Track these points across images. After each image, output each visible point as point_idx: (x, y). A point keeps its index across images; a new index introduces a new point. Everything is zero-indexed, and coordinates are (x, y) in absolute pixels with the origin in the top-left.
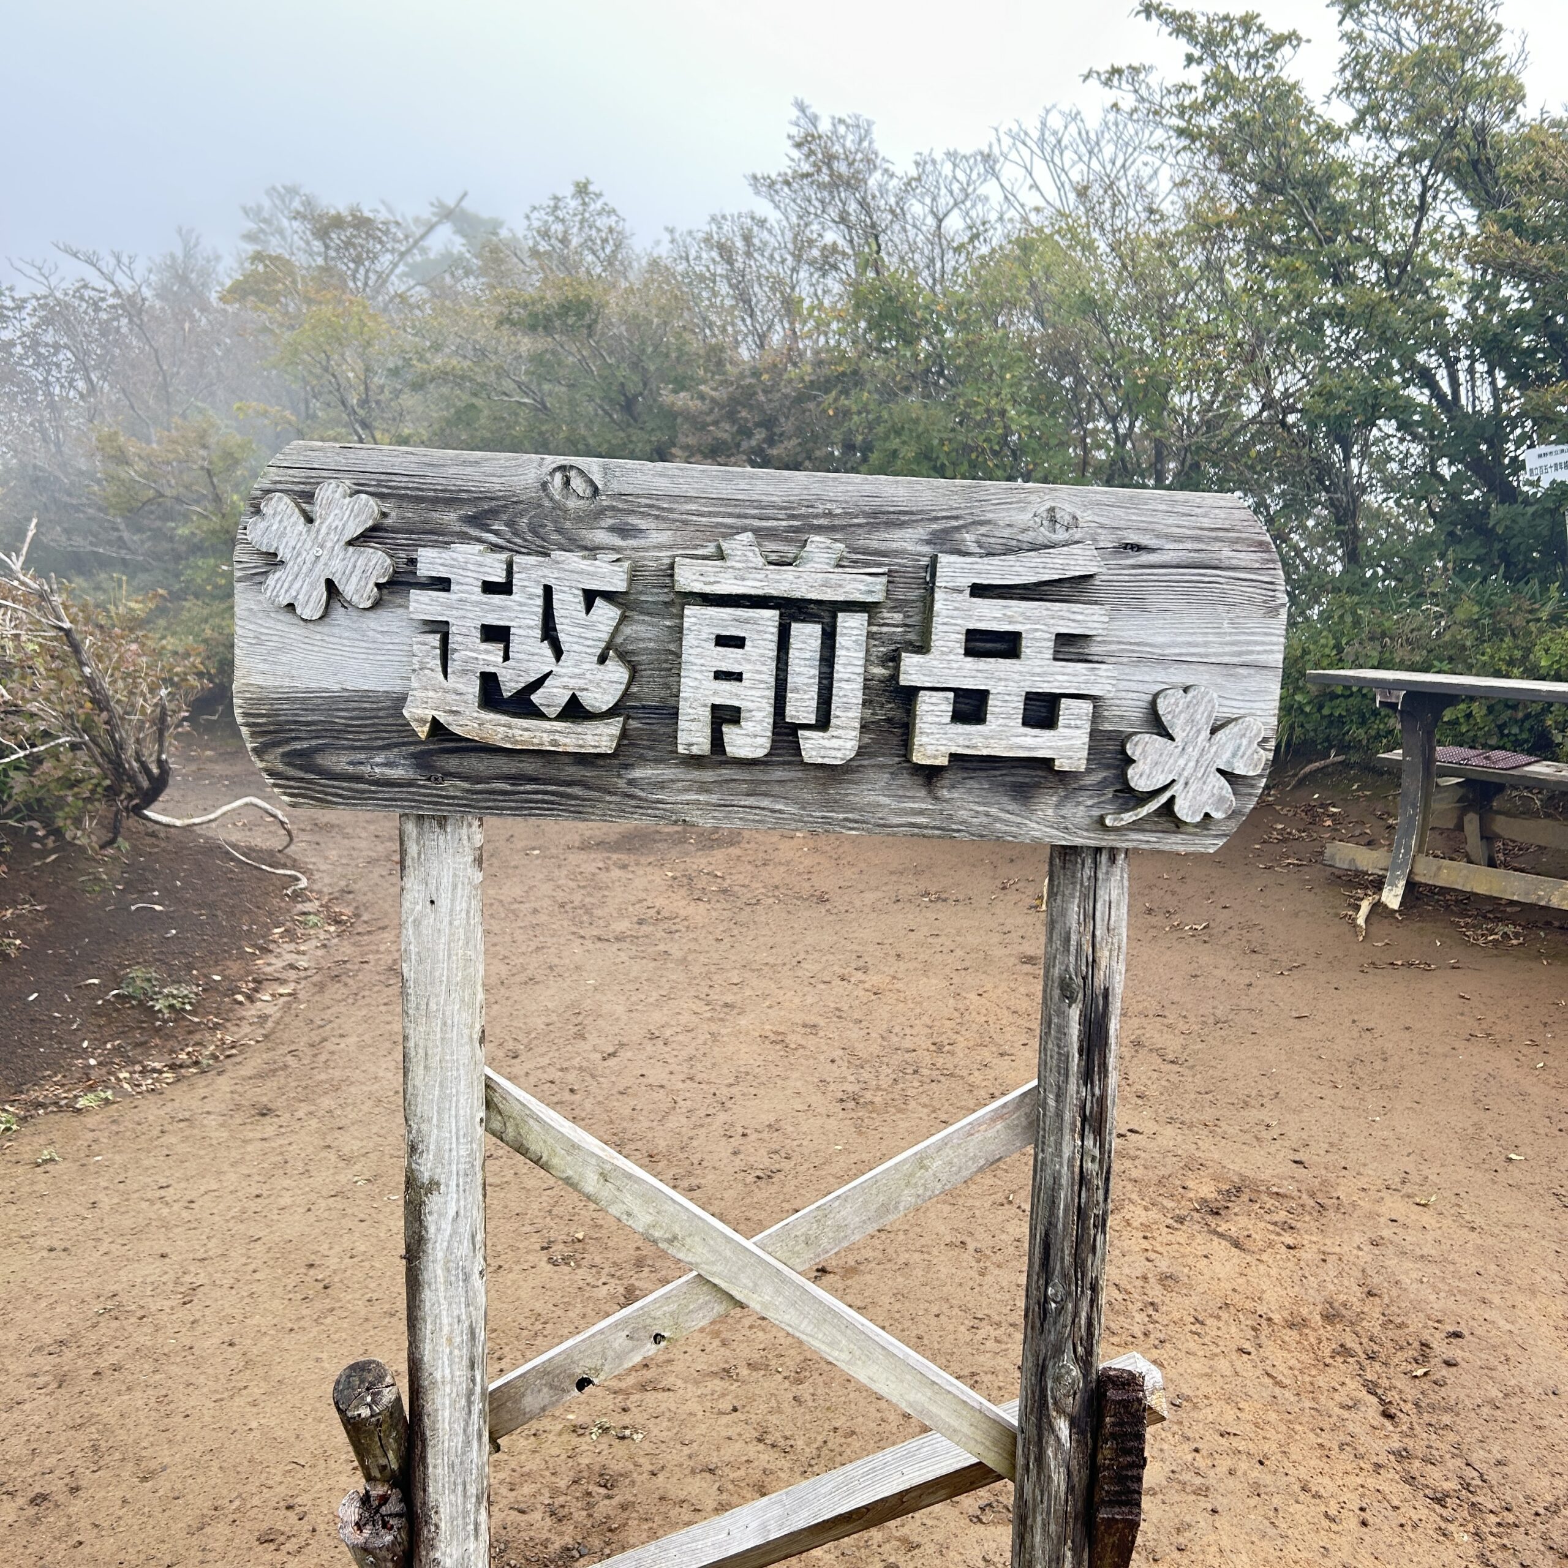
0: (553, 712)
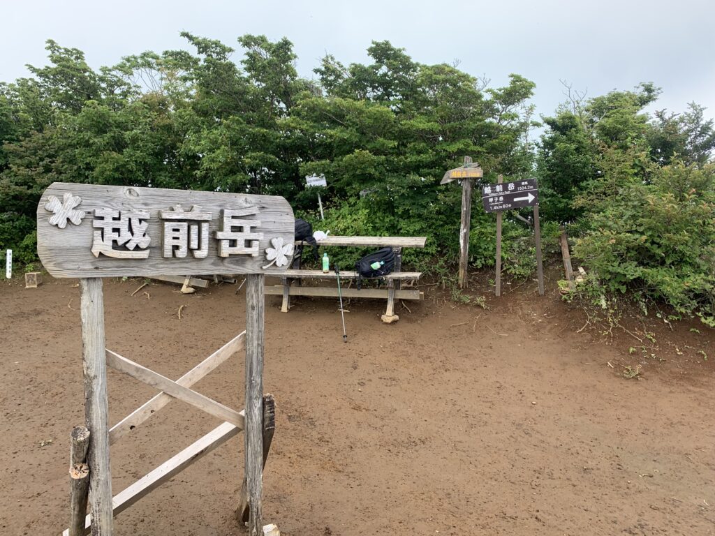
0: (132, 249)
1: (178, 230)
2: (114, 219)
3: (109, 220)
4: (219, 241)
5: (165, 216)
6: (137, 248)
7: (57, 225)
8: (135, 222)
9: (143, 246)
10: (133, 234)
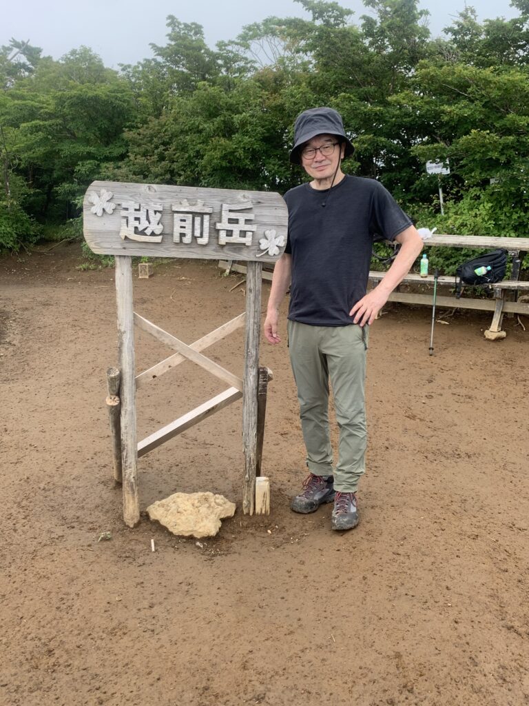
0: (149, 234)
1: (184, 221)
2: (136, 210)
3: (131, 210)
4: (218, 231)
5: (175, 209)
6: (153, 234)
7: (96, 214)
8: (151, 213)
9: (157, 232)
10: (150, 223)
